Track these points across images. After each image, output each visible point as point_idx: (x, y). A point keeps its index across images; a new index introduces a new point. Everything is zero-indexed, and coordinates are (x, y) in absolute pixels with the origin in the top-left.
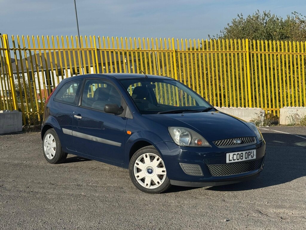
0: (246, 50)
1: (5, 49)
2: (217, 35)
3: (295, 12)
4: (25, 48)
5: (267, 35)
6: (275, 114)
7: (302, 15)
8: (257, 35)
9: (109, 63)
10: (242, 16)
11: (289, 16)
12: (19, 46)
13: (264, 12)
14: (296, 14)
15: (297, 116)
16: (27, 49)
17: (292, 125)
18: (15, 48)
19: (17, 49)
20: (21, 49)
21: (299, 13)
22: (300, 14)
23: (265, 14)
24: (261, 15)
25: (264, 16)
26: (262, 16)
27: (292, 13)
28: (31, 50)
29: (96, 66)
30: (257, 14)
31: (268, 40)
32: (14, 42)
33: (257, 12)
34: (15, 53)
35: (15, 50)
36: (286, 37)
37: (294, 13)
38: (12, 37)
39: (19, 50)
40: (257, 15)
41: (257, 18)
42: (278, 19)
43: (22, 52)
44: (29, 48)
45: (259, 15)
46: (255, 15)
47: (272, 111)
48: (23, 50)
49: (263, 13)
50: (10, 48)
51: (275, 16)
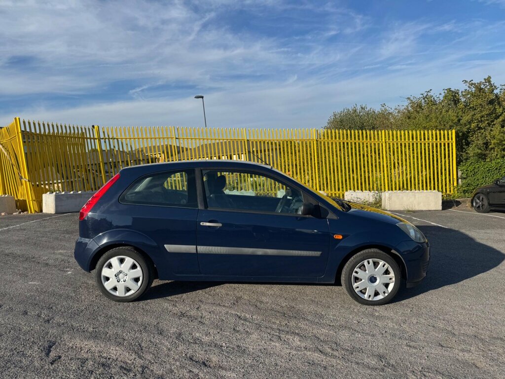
1: (96, 139)
6: (341, 197)
12: (108, 136)
16: (115, 138)
18: (105, 137)
23: (362, 108)
24: (359, 109)
28: (119, 139)
29: (246, 153)
30: (355, 107)
31: (362, 130)
32: (104, 132)
33: (355, 106)
34: (105, 142)
35: (106, 139)
38: (102, 128)
39: (109, 139)
41: (355, 111)
42: (374, 112)
43: (111, 140)
44: (117, 138)
47: (339, 194)
48: (111, 139)
50: (100, 138)
51: (372, 110)
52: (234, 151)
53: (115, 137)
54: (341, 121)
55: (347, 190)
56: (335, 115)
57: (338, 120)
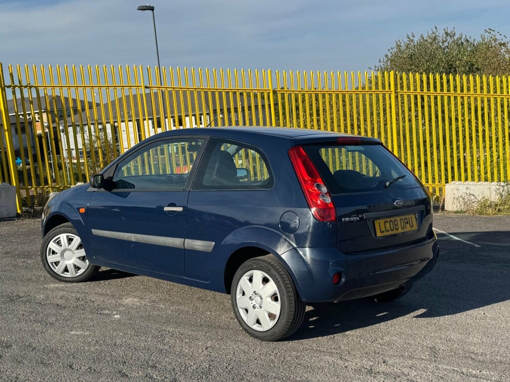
0: (390, 89)
2: (376, 67)
3: (490, 29)
4: (30, 84)
5: (446, 65)
7: (501, 35)
8: (432, 66)
9: (229, 110)
10: (414, 37)
11: (483, 37)
12: (20, 82)
13: (445, 30)
14: (492, 32)
15: (473, 198)
16: (32, 86)
17: (461, 212)
18: (14, 84)
19: (17, 86)
20: (23, 86)
21: (496, 32)
22: (498, 32)
23: (447, 34)
24: (441, 35)
25: (445, 36)
26: (441, 37)
27: (486, 31)
28: (40, 88)
30: (433, 33)
32: (11, 75)
33: (434, 30)
34: (14, 93)
35: (14, 87)
36: (478, 69)
37: (489, 31)
38: (9, 67)
39: (20, 87)
40: (434, 35)
41: (435, 39)
42: (467, 41)
44: (37, 85)
45: (437, 35)
46: (430, 34)
48: (26, 87)
49: (444, 32)
50: (5, 85)
51: (464, 37)
52: (186, 110)
53: (32, 84)
54: (411, 57)
55: (447, 182)
56: (399, 46)
57: (405, 56)
